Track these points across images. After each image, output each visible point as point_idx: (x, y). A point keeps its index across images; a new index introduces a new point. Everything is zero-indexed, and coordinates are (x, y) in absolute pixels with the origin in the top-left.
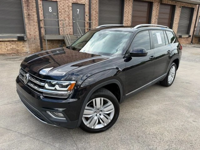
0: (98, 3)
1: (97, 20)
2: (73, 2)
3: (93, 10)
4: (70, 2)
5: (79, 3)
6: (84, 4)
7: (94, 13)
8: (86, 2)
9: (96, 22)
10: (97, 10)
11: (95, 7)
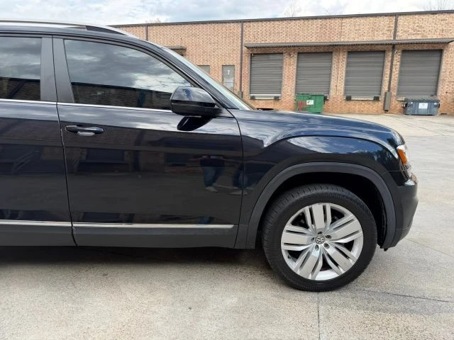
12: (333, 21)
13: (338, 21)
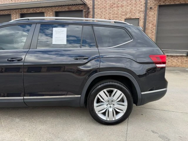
0: (156, 15)
1: (154, 33)
2: (126, 18)
3: (149, 23)
4: (123, 18)
5: (133, 18)
6: (139, 19)
7: (151, 26)
8: (141, 16)
9: (153, 35)
10: (155, 22)
11: (152, 20)
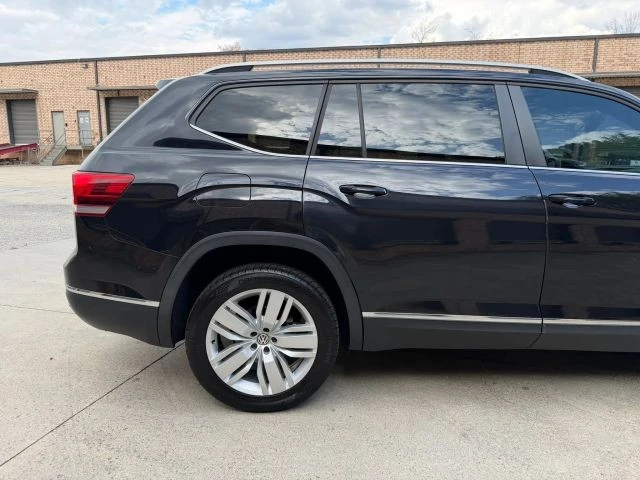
12: (507, 46)
13: (514, 47)
